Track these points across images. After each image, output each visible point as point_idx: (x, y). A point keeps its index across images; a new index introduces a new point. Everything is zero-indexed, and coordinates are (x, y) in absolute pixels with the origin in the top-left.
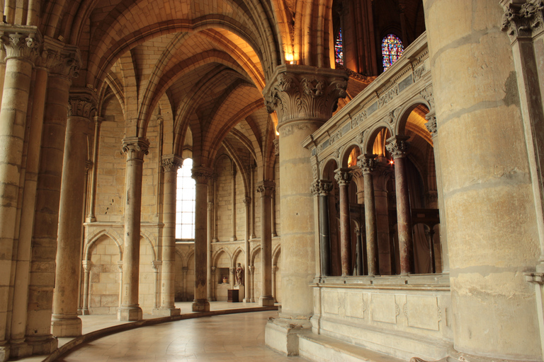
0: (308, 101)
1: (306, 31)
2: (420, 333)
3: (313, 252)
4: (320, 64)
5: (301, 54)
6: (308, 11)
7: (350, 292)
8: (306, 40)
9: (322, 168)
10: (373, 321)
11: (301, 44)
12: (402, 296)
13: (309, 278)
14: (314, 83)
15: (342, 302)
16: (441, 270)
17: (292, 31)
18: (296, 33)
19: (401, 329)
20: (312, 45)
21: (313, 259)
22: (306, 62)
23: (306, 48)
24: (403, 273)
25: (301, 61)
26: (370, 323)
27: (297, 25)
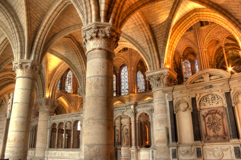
0: (49, 107)
1: (51, 90)
2: (74, 158)
3: (46, 143)
4: (53, 98)
5: (49, 95)
6: (53, 85)
7: (58, 152)
8: (51, 92)
9: (51, 124)
10: (64, 157)
11: (50, 93)
12: (71, 152)
13: (45, 148)
14: (51, 103)
15: (55, 154)
16: (79, 148)
17: (48, 89)
18: (49, 90)
19: (70, 158)
20: (52, 93)
21: (46, 144)
22: (50, 98)
23: (51, 94)
24: (71, 148)
25: (49, 97)
26: (63, 157)
27: (50, 88)
